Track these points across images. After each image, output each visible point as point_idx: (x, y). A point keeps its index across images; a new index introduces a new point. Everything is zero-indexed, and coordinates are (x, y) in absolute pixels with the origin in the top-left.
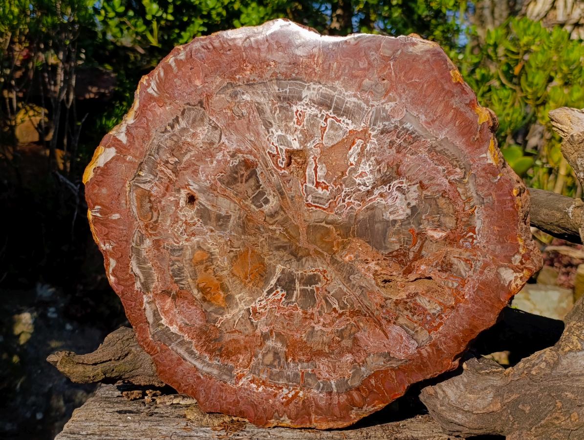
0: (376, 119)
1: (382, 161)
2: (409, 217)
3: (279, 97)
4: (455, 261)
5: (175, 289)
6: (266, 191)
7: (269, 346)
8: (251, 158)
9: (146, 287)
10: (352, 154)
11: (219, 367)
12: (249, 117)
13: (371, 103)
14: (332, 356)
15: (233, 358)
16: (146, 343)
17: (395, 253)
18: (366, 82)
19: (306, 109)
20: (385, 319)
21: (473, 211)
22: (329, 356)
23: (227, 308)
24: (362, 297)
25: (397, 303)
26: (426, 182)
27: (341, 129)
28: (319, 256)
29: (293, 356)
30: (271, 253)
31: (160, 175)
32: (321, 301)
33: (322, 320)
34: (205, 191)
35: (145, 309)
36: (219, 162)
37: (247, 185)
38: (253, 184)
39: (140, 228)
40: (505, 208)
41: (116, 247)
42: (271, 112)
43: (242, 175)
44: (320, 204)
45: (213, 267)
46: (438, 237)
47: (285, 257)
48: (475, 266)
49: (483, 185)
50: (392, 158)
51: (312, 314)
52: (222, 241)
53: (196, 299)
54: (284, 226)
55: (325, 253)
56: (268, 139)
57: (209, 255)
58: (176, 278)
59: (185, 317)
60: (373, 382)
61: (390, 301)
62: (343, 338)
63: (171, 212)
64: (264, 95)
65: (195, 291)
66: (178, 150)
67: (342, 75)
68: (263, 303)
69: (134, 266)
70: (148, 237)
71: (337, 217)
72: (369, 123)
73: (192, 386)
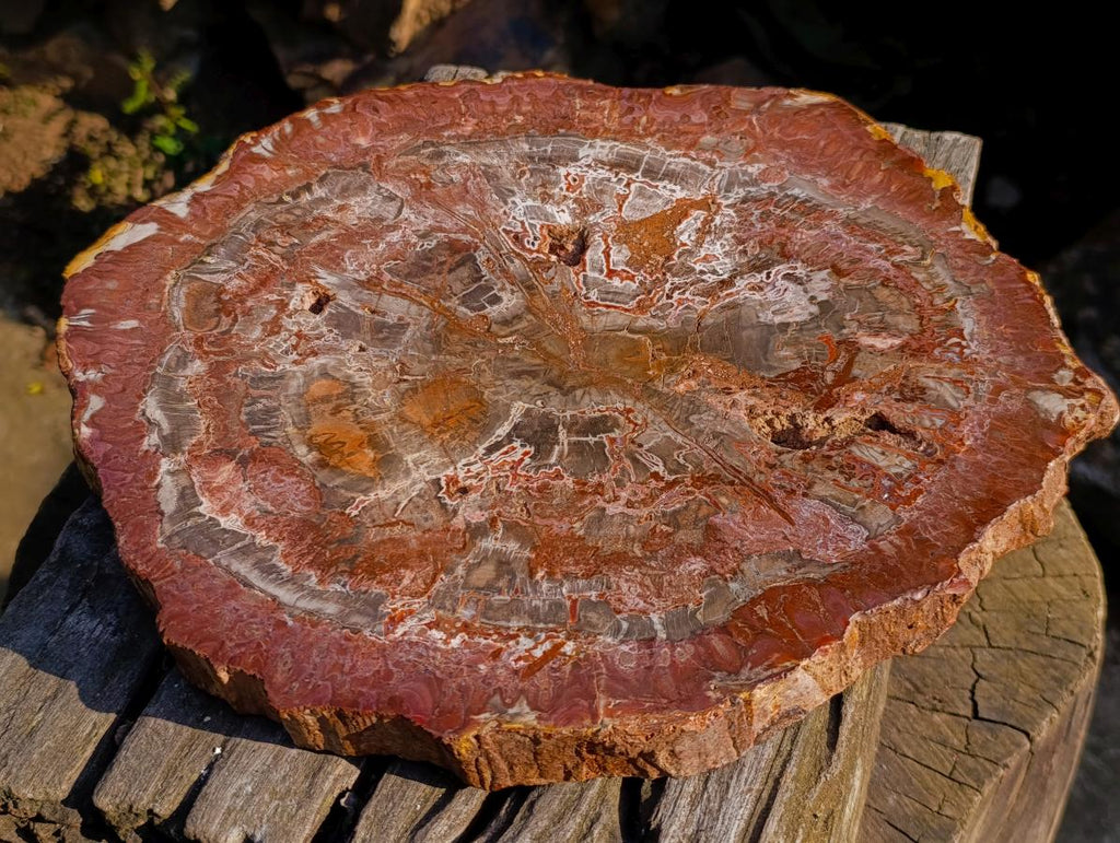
0: (730, 184)
1: (749, 238)
2: (815, 318)
3: (531, 158)
4: (931, 383)
5: (249, 446)
6: (495, 284)
7: (486, 550)
8: (466, 238)
10: (685, 230)
11: (343, 599)
12: (465, 184)
13: (718, 165)
14: (653, 564)
15: (386, 577)
16: (143, 555)
17: (791, 375)
18: (707, 139)
19: (587, 172)
20: (782, 488)
21: (953, 306)
22: (645, 565)
23: (381, 478)
24: (721, 452)
25: (806, 459)
26: (844, 266)
27: (660, 197)
28: (615, 385)
29: (550, 566)
30: (499, 383)
32: (620, 459)
33: (623, 494)
34: (352, 286)
35: (158, 487)
36: (391, 244)
37: (451, 277)
38: (466, 274)
39: (184, 343)
40: (1016, 300)
41: (114, 375)
42: (514, 176)
43: (442, 263)
44: (617, 302)
45: (353, 407)
46: (884, 347)
47: (534, 389)
48: (977, 391)
49: (963, 269)
50: (768, 234)
51: (600, 485)
52: (385, 364)
53: (301, 463)
54: (534, 338)
55: (630, 381)
56: (505, 213)
57: (347, 387)
58: (255, 427)
59: (266, 499)
60: (763, 612)
61: (790, 456)
62: (678, 527)
63: (267, 318)
64: (500, 156)
65: (301, 451)
66: (302, 228)
67: (658, 131)
68: (474, 469)
69: (152, 407)
70: (200, 358)
71: (654, 322)
72: (716, 189)
73: (259, 645)
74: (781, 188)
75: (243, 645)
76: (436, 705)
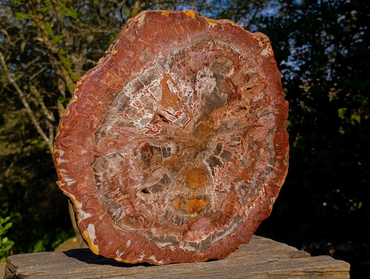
0: (163, 66)
1: (184, 76)
2: (217, 81)
3: (121, 109)
4: (247, 72)
5: (185, 226)
6: (164, 146)
7: (238, 189)
8: (143, 144)
9: (176, 243)
10: (172, 89)
11: (234, 222)
12: (121, 133)
13: (153, 63)
14: (257, 158)
15: (234, 211)
16: (203, 258)
17: (229, 98)
18: (142, 58)
19: (136, 99)
20: (254, 122)
21: (231, 49)
22: (257, 160)
23: (209, 201)
24: (240, 127)
25: (250, 112)
26: (206, 62)
27: (156, 87)
28: (210, 137)
29: (248, 178)
30: (195, 162)
31: (121, 203)
32: (231, 149)
33: (239, 154)
34: (145, 181)
35: (186, 250)
36: (134, 164)
37: (155, 155)
38: (156, 151)
39: (143, 231)
40: (237, 34)
41: (145, 251)
42: (126, 119)
43: (149, 155)
44: (187, 121)
45: (185, 198)
46: (233, 73)
47: (201, 156)
48: (254, 64)
49: (222, 36)
50: (185, 71)
51: (234, 157)
52: (175, 186)
53: (196, 217)
54: (186, 147)
55: (210, 133)
56: (139, 129)
57: (178, 197)
58: (180, 223)
59: (202, 228)
60: (277, 145)
61: (248, 114)
62: (252, 148)
63: (145, 207)
64: (114, 117)
65: (192, 215)
66: (114, 185)
67: (130, 69)
68: (217, 180)
69: (161, 245)
70: (151, 228)
71: (197, 116)
72: (162, 71)
73: (235, 242)
74: (171, 55)
75: (234, 245)
76: (264, 214)
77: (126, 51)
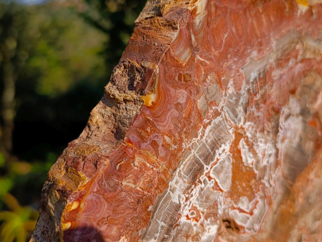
0: (234, 111)
1: (263, 124)
3: (163, 240)
10: (246, 158)
13: (219, 110)
18: (200, 103)
19: (190, 202)
26: (292, 86)
27: (223, 162)
44: (263, 215)
46: (320, 100)
50: (265, 112)
55: (290, 223)
67: (180, 134)
71: (277, 199)
72: (233, 123)
74: (248, 83)
77: (172, 90)
